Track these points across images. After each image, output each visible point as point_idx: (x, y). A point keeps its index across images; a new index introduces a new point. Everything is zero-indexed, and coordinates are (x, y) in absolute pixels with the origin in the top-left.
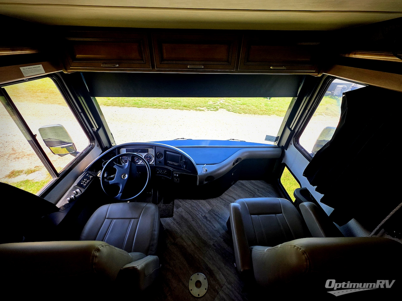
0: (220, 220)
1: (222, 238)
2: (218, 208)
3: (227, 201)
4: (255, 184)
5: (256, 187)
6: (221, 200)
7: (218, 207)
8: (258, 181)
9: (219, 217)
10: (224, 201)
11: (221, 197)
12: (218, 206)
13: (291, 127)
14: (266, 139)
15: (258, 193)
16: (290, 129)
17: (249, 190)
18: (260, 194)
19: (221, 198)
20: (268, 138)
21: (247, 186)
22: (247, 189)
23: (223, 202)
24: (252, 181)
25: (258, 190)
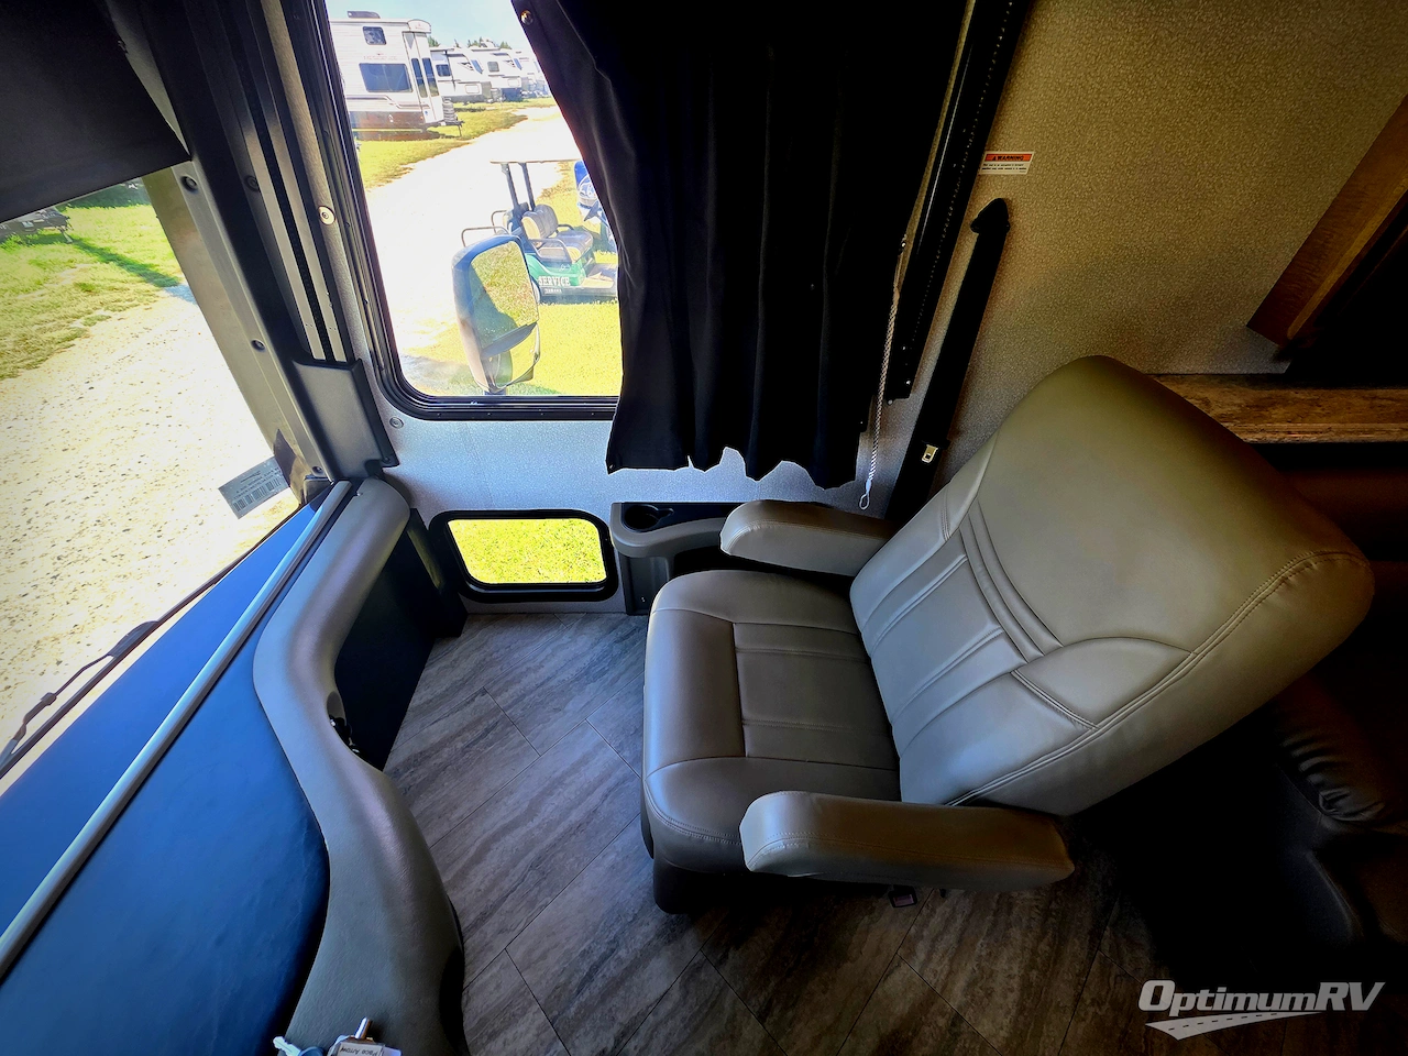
0: (622, 953)
1: (725, 956)
2: (544, 956)
3: (506, 885)
4: (443, 696)
5: (463, 696)
6: (489, 928)
7: (537, 953)
8: (429, 672)
9: (604, 958)
10: (507, 906)
11: (465, 923)
12: (530, 952)
13: (318, 352)
14: (240, 508)
15: (499, 700)
16: (330, 362)
17: (469, 736)
18: (511, 691)
19: (475, 926)
20: (242, 494)
21: (435, 739)
22: (460, 745)
23: (511, 912)
24: (412, 705)
25: (484, 692)
